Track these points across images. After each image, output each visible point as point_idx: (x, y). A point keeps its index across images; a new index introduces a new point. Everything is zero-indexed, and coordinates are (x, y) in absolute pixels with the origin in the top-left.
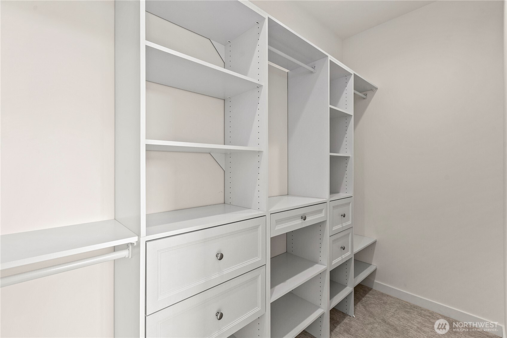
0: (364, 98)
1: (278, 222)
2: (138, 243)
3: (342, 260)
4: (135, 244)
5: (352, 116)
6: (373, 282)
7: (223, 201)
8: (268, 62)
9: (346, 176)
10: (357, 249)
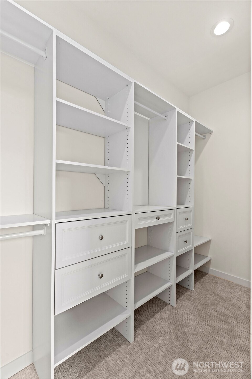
0: (204, 139)
1: (140, 219)
2: (51, 224)
3: (185, 250)
4: (49, 225)
5: (193, 150)
6: (209, 269)
7: (103, 207)
8: (134, 112)
9: (189, 192)
10: (196, 244)
